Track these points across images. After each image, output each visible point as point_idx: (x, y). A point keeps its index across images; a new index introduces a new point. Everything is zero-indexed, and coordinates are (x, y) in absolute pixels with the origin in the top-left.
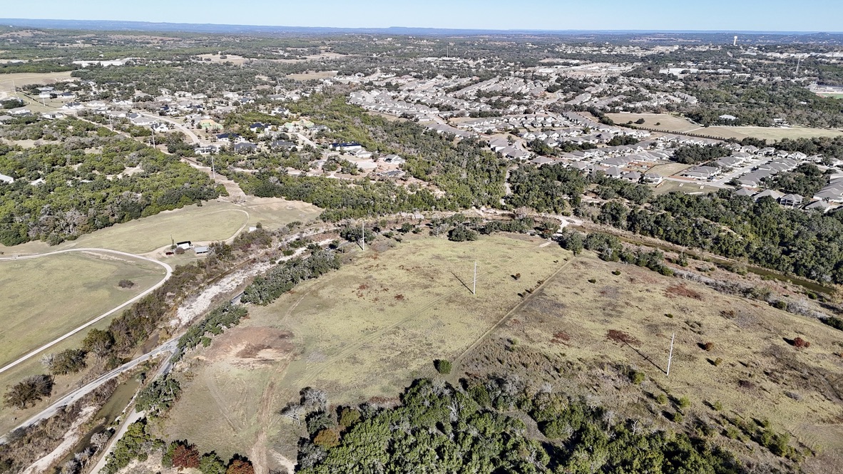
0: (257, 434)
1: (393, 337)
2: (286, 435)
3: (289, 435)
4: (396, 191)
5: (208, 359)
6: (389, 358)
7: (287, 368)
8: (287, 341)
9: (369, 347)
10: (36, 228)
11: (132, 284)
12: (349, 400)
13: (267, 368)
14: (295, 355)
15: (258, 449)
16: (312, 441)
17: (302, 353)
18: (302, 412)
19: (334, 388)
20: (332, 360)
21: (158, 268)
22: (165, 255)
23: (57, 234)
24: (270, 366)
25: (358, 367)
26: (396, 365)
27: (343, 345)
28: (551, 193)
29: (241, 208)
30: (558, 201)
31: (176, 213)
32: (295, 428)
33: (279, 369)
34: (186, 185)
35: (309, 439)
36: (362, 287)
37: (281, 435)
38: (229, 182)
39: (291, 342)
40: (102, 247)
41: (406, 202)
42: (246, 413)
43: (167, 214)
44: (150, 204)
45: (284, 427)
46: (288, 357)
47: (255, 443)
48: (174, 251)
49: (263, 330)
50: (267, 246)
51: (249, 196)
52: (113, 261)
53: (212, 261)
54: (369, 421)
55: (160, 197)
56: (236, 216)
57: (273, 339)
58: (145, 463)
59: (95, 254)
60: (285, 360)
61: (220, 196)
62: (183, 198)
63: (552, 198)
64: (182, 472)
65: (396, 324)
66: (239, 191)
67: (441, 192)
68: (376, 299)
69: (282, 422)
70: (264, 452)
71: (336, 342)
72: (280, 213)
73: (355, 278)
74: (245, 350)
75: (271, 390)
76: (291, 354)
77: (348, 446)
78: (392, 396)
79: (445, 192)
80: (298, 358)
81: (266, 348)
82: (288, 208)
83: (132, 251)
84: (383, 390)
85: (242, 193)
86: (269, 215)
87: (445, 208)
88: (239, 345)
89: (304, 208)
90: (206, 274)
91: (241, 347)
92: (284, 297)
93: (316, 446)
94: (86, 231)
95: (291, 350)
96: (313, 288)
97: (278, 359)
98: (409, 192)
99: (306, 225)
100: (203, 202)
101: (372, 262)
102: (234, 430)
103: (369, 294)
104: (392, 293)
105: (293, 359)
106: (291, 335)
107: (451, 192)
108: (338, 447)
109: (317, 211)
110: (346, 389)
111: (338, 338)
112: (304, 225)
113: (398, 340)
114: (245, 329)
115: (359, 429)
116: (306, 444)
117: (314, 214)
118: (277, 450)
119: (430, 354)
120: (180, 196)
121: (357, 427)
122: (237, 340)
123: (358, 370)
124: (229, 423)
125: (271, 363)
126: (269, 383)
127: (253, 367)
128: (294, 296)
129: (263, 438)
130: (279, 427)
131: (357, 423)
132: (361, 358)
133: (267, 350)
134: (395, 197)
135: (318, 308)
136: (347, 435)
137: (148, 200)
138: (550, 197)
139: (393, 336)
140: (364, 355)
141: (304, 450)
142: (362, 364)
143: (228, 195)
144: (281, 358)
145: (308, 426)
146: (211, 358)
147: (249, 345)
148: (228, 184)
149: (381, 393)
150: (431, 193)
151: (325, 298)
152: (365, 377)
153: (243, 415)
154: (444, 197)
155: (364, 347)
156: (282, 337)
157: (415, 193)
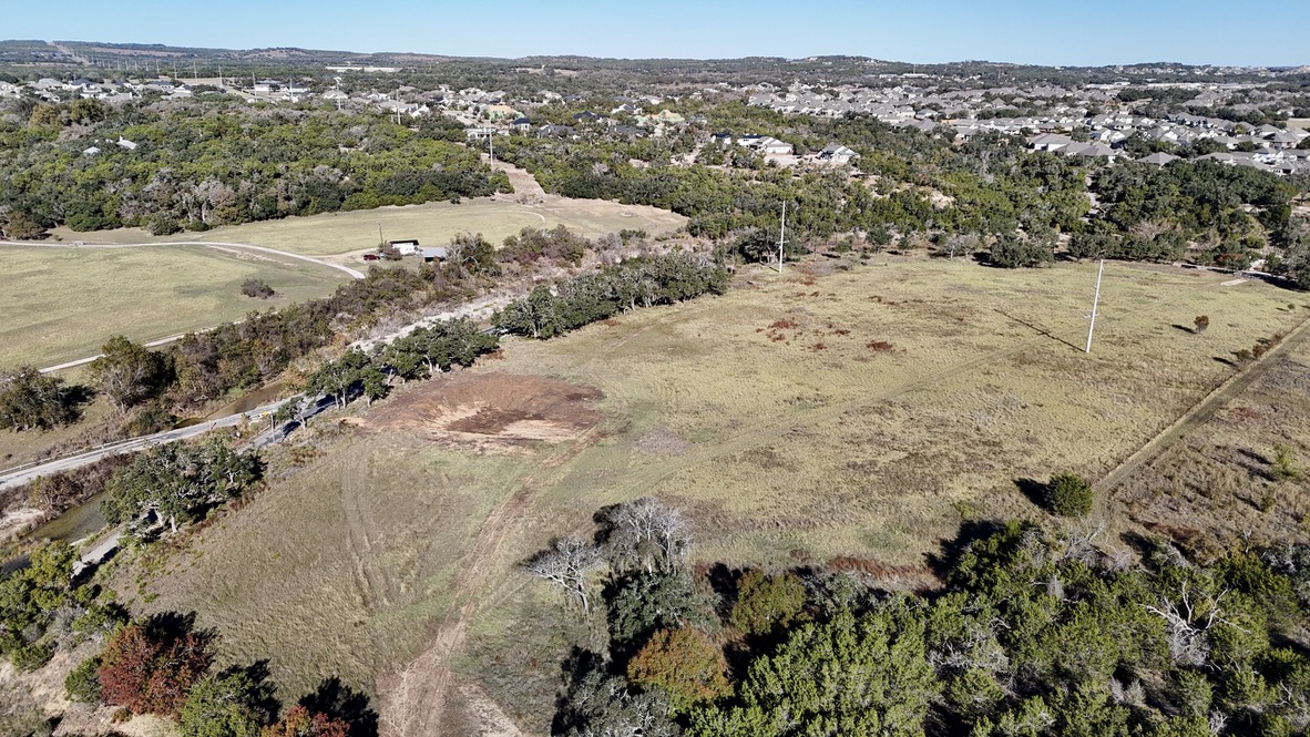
0: (434, 626)
1: (878, 421)
2: (534, 640)
3: (544, 640)
4: (847, 191)
5: (369, 425)
6: (873, 463)
7: (575, 460)
8: (585, 406)
9: (809, 436)
10: (135, 203)
11: (271, 293)
12: (759, 555)
13: (519, 456)
14: (603, 435)
15: (422, 677)
16: (618, 667)
17: (621, 431)
18: (597, 569)
19: (709, 518)
20: (704, 452)
21: (339, 276)
22: (362, 260)
23: (173, 218)
24: (529, 452)
25: (778, 476)
26: (897, 482)
27: (734, 425)
28: (1213, 197)
29: (533, 211)
30: (1232, 216)
31: (408, 210)
32: (568, 619)
33: (551, 459)
34: (436, 166)
35: (607, 656)
36: (781, 324)
37: (514, 637)
38: (519, 171)
39: (595, 408)
40: (248, 243)
41: (868, 213)
42: (422, 557)
43: (390, 210)
44: (361, 191)
45: (531, 612)
46: (581, 436)
47: (417, 652)
48: (381, 255)
49: (531, 382)
50: (573, 264)
51: (551, 195)
52: (259, 262)
53: (453, 273)
54: (846, 622)
55: (382, 179)
56: (520, 219)
57: (553, 399)
58: (34, 676)
59: (229, 250)
60: (574, 442)
61: (497, 194)
62: (427, 186)
63: (1214, 210)
64: (124, 728)
65: (882, 394)
66: (533, 187)
67: (946, 198)
68: (819, 347)
69: (531, 596)
70: (441, 691)
71: (714, 417)
72: (605, 219)
73: (763, 311)
74: (475, 418)
75: (516, 506)
76: (592, 431)
77: (768, 704)
78: (904, 562)
79: (953, 199)
80: (611, 441)
81: (530, 419)
82: (623, 214)
83: (300, 250)
84: (871, 539)
85: (539, 190)
86: (585, 222)
87: (956, 227)
88: (462, 407)
89: (656, 217)
90: (433, 292)
91: (465, 412)
92: (592, 329)
93: (636, 690)
94: (230, 220)
95: (592, 424)
96: (663, 320)
97: (553, 440)
98: (874, 195)
99: (657, 240)
100: (463, 199)
101: (800, 287)
102: (365, 603)
103: (799, 337)
104: (859, 339)
105: (595, 441)
106: (600, 396)
107: (967, 198)
108: (726, 705)
109: (682, 221)
110: (748, 524)
111: (721, 409)
112: (652, 238)
113: (894, 426)
114: (487, 377)
115: (810, 646)
116: (594, 677)
117: (674, 225)
118: (488, 687)
119: (1002, 466)
120: (421, 183)
121: (798, 639)
122: (462, 395)
123: (780, 483)
124: (358, 583)
125: (533, 446)
126: (516, 488)
127: (482, 449)
128: (616, 329)
129: (451, 639)
130: (518, 611)
131: (796, 625)
132: (788, 456)
133: (531, 422)
134: (843, 202)
135: (672, 353)
136: (762, 664)
137: (360, 183)
138: (1207, 208)
139: (876, 418)
140: (800, 451)
141: (584, 699)
142: (792, 469)
143: (511, 191)
144: (562, 439)
145: (613, 616)
146: (380, 422)
147: (489, 409)
148: (516, 174)
149: (864, 550)
150: (923, 199)
151: (690, 337)
152: (805, 501)
153: (410, 563)
154: (951, 207)
155: (794, 433)
156: (576, 397)
157: (888, 196)
